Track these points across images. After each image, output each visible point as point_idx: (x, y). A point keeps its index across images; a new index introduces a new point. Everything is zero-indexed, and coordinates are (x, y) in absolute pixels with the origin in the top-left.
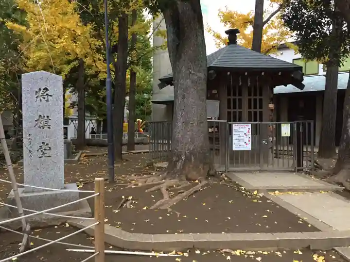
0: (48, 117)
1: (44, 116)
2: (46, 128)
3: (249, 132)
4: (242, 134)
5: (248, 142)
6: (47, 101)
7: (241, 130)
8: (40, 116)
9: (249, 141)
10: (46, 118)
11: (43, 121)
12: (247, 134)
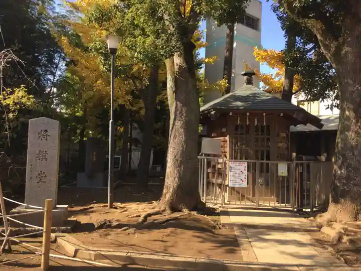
0: (46, 152)
1: (43, 152)
2: (44, 160)
3: (245, 170)
4: (238, 172)
5: (244, 180)
6: (47, 140)
7: (238, 167)
8: (40, 151)
9: (245, 178)
10: (44, 152)
11: (42, 156)
12: (244, 171)
